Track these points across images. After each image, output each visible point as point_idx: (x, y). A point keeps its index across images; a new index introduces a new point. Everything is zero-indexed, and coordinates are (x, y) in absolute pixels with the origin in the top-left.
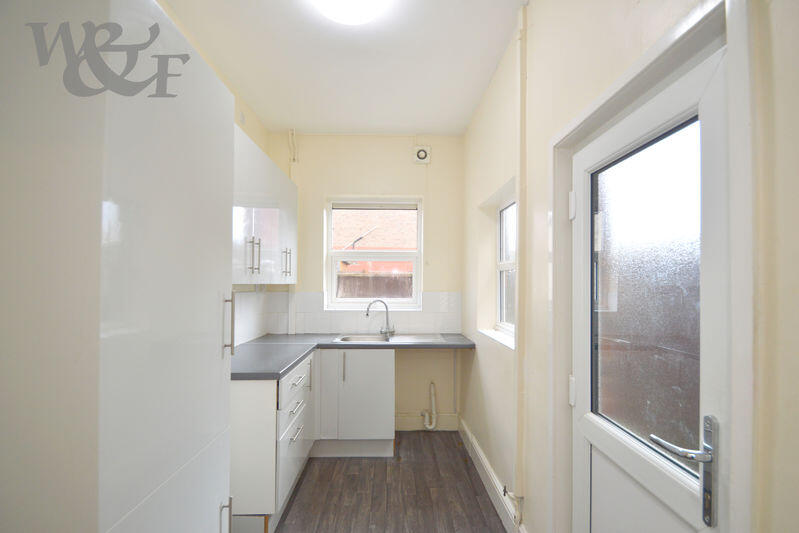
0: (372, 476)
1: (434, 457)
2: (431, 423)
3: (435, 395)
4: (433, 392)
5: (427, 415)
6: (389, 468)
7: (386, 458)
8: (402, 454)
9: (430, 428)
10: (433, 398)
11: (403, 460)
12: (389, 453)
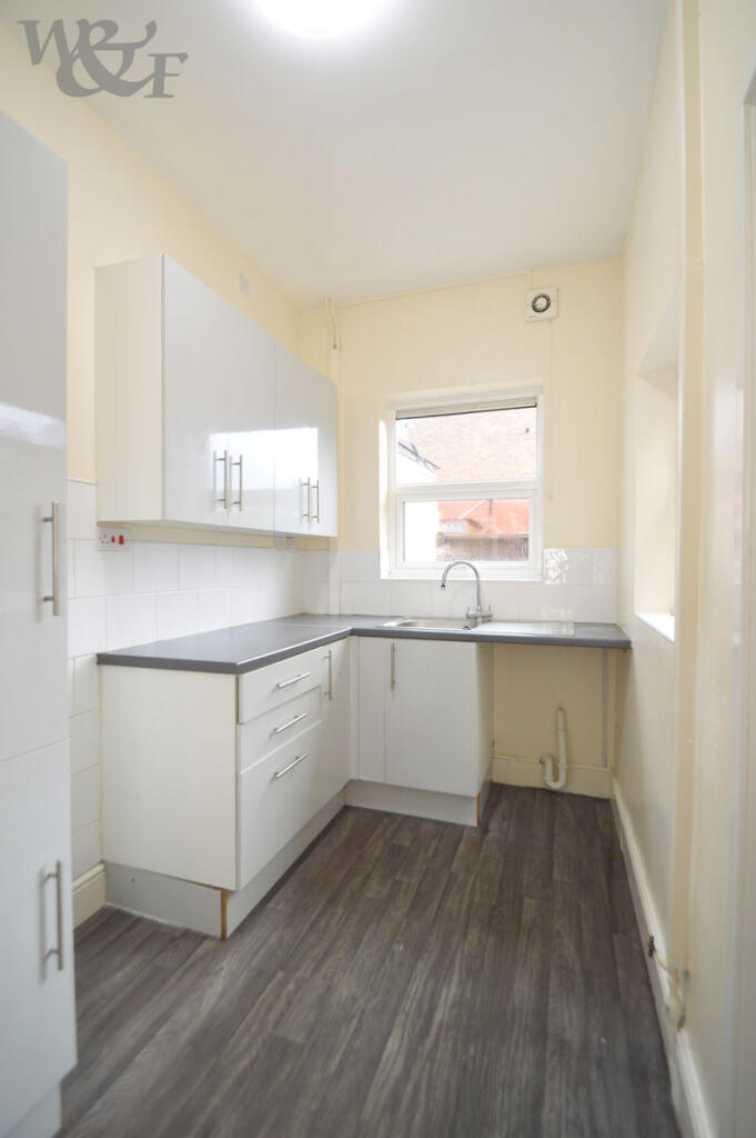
0: (430, 854)
1: (551, 840)
2: (556, 779)
3: (566, 730)
4: (561, 726)
5: (549, 764)
6: (462, 846)
7: (463, 827)
8: (493, 825)
9: (556, 786)
10: (561, 736)
11: (491, 835)
12: (470, 820)
